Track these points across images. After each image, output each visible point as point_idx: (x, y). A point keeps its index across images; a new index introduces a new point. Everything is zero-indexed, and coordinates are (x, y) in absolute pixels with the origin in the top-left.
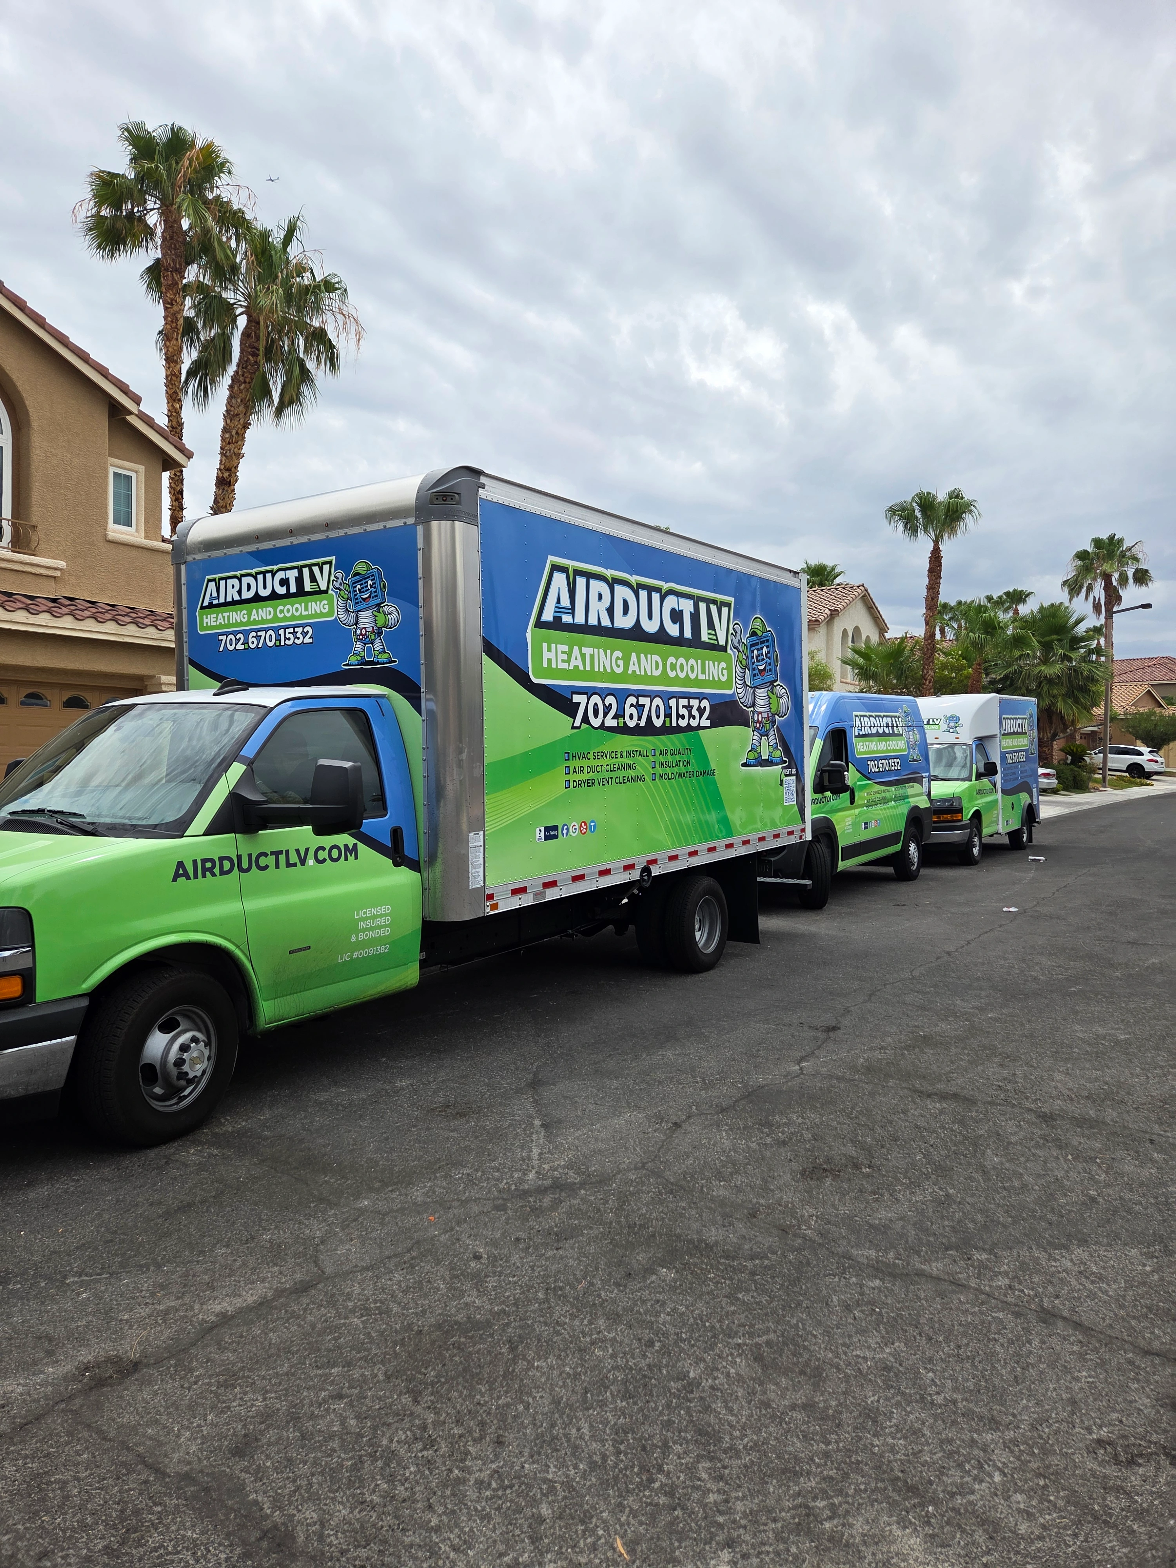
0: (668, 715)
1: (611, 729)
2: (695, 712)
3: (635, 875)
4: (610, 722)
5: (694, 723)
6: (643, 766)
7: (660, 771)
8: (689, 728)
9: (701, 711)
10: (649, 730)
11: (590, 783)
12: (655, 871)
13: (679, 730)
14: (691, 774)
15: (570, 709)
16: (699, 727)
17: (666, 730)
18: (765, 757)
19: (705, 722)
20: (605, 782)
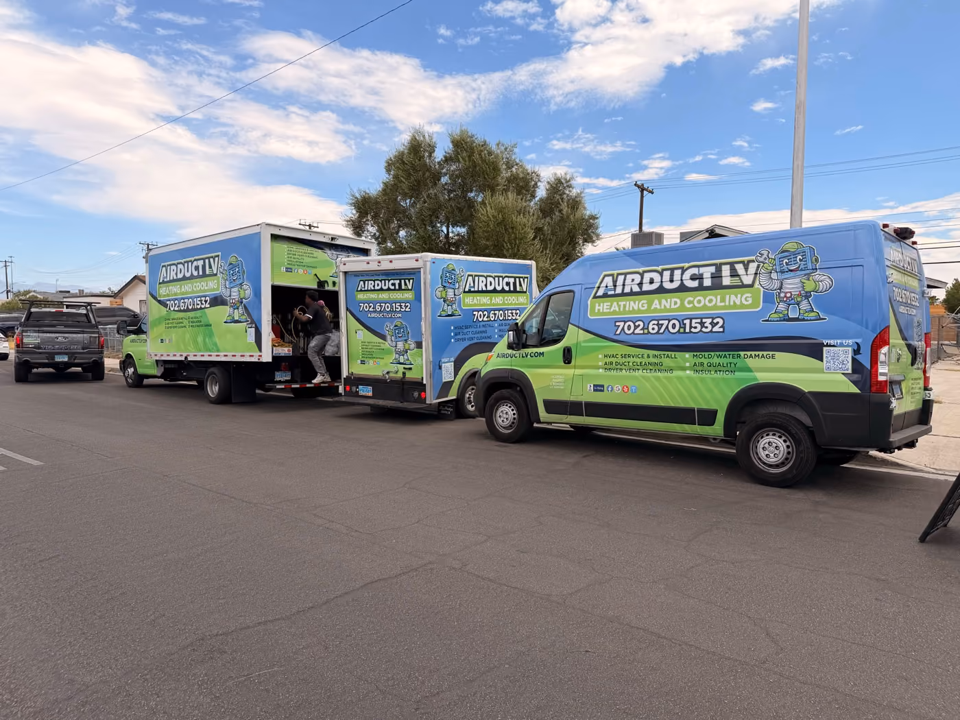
0: (194, 305)
1: (176, 311)
2: (203, 302)
3: (183, 359)
4: (176, 309)
5: (203, 306)
6: (186, 322)
7: (191, 324)
8: (201, 308)
9: (206, 301)
10: (187, 310)
11: (171, 327)
12: (189, 359)
13: (197, 309)
14: (202, 326)
15: (165, 305)
16: (205, 308)
17: (193, 310)
18: (236, 318)
19: (208, 306)
20: (176, 327)
